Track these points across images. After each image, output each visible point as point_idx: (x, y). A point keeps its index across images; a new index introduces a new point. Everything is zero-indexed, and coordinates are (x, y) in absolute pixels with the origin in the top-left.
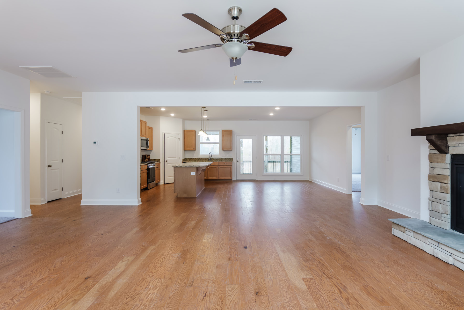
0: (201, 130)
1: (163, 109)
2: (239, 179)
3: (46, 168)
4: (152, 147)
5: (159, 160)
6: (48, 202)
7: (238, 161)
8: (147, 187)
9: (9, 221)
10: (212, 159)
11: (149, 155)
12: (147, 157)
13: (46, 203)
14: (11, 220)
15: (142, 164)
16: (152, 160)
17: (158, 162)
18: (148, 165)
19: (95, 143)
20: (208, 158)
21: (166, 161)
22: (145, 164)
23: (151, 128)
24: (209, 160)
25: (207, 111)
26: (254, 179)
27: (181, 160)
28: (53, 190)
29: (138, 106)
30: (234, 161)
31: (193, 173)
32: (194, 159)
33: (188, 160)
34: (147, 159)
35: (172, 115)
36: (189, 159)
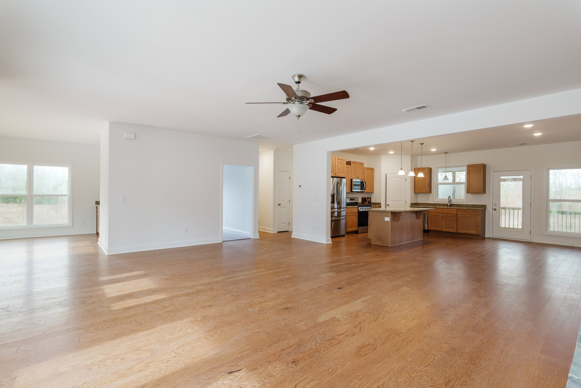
0: (402, 169)
1: (372, 149)
2: (496, 235)
3: (277, 205)
4: (372, 188)
5: (380, 204)
6: (278, 232)
7: (495, 210)
8: (357, 230)
9: (246, 239)
10: (453, 204)
11: (370, 198)
12: (367, 200)
13: (276, 232)
14: (248, 239)
15: (347, 207)
16: (373, 203)
17: (379, 206)
18: (359, 208)
19: (300, 186)
20: (448, 203)
21: (388, 205)
22: (356, 207)
23: (372, 169)
24: (448, 206)
25: (423, 144)
26: (527, 238)
27: (409, 204)
28: (282, 224)
29: (328, 152)
30: (489, 209)
31: (387, 219)
32: (429, 204)
33: (421, 205)
34: (367, 202)
35: (391, 152)
36: (422, 203)
